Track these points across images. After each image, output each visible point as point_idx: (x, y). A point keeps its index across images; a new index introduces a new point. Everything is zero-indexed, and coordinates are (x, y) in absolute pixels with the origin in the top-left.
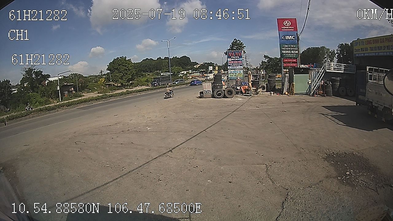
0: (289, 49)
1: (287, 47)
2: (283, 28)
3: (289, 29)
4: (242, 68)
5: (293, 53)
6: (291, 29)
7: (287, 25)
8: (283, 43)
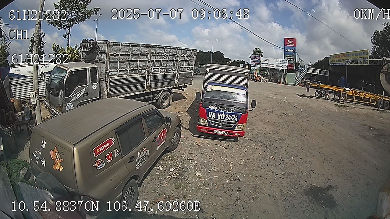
0: (290, 57)
1: (288, 56)
2: (287, 44)
3: (291, 45)
4: (259, 66)
5: (292, 61)
6: (292, 45)
7: (290, 42)
8: (287, 55)
